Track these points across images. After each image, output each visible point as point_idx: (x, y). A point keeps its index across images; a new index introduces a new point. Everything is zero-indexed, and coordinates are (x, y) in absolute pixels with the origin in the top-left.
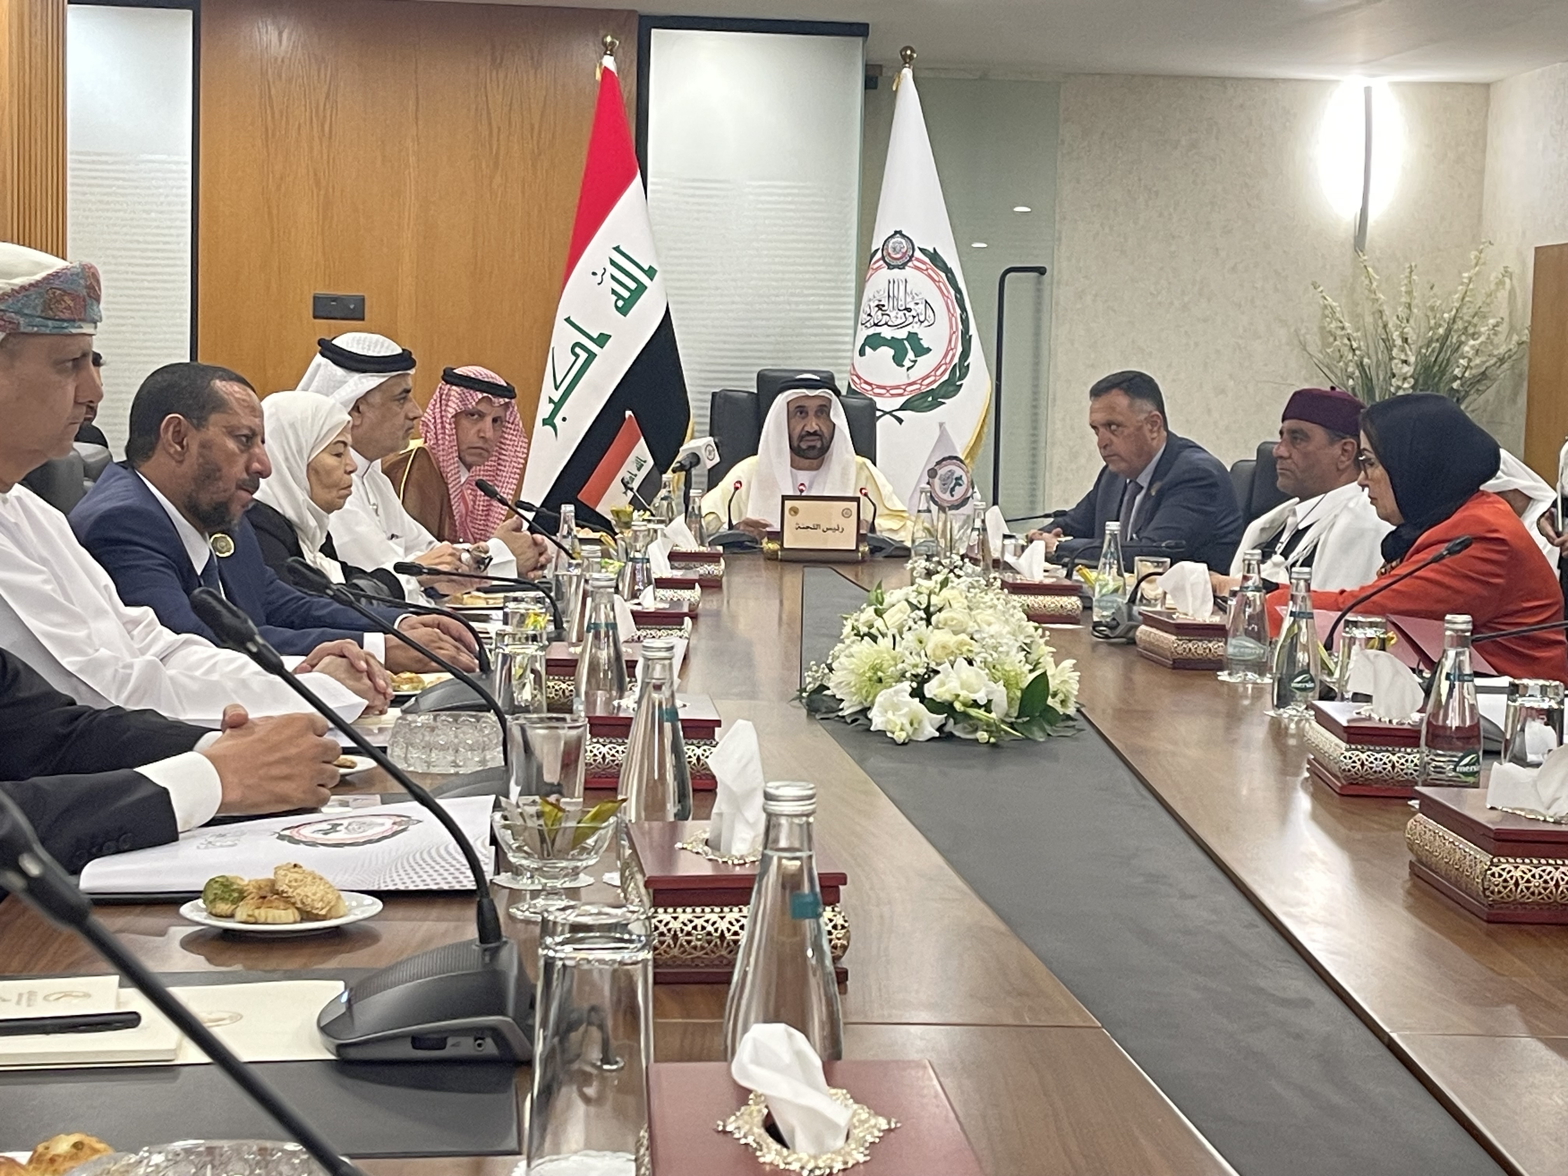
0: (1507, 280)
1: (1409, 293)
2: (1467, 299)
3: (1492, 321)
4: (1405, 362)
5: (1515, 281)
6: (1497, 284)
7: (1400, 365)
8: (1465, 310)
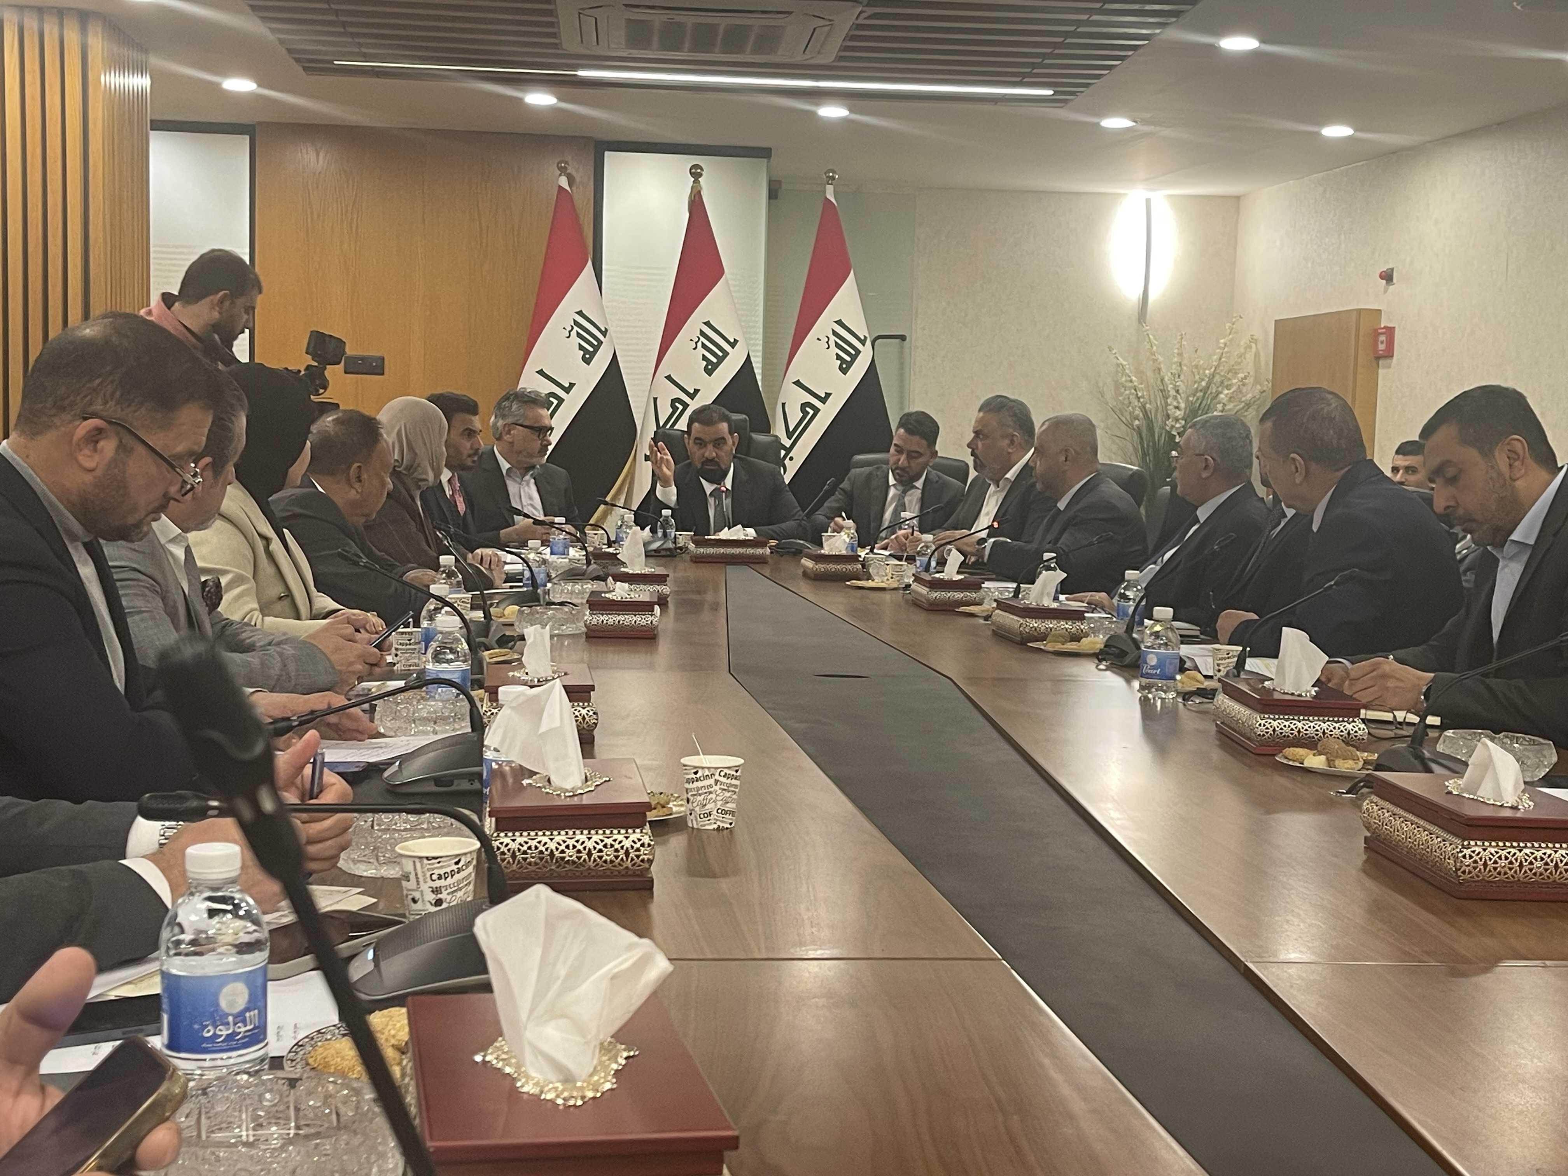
0: (1253, 345)
1: (1180, 355)
2: (1223, 359)
3: (1241, 375)
4: (1177, 408)
5: (1259, 346)
6: (1245, 348)
7: (1174, 410)
8: (1221, 368)
